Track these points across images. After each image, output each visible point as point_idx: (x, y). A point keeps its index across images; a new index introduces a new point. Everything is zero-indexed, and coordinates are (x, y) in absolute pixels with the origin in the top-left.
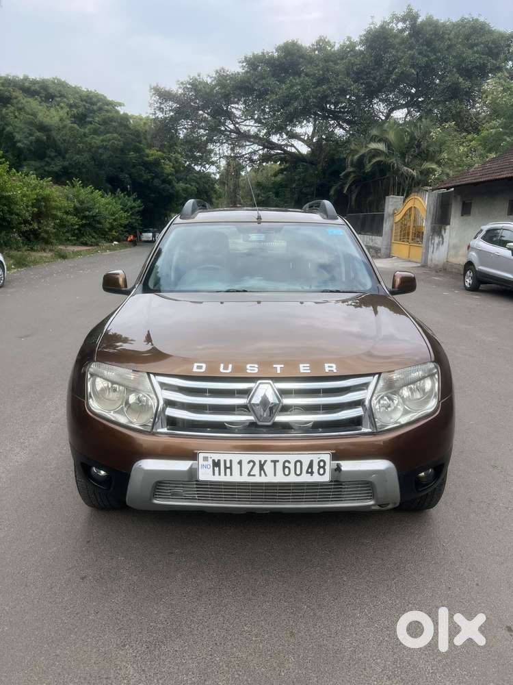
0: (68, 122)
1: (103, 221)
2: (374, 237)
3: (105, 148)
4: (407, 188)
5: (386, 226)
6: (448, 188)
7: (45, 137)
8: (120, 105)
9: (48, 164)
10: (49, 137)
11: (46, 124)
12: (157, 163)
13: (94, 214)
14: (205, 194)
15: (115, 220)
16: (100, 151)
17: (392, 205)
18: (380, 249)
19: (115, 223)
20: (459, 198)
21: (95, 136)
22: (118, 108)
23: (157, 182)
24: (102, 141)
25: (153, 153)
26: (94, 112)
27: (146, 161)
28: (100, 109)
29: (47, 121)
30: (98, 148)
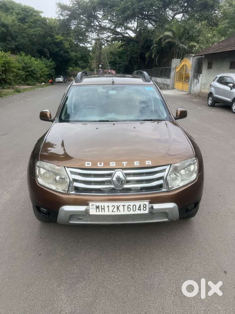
0: (16, 22)
1: (37, 73)
2: (166, 79)
3: (35, 35)
4: (182, 55)
5: (172, 74)
6: (201, 56)
7: (6, 31)
8: (42, 12)
9: (8, 44)
11: (6, 24)
12: (61, 43)
13: (32, 70)
14: (85, 58)
15: (42, 72)
16: (33, 37)
17: (175, 63)
18: (169, 85)
19: (42, 74)
20: (207, 61)
21: (30, 29)
22: (41, 14)
23: (62, 52)
24: (34, 31)
25: (59, 38)
26: (28, 16)
27: (56, 42)
28: (32, 14)
29: (6, 22)
30: (32, 35)
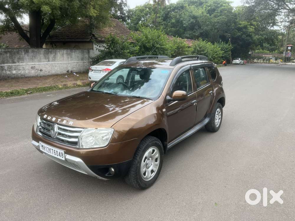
0: (205, 14)
1: (209, 55)
3: (218, 23)
7: (195, 21)
8: (231, 2)
9: (195, 32)
10: (196, 21)
11: (196, 15)
12: (245, 27)
14: (271, 41)
15: (217, 55)
16: (216, 24)
19: (216, 56)
21: (215, 18)
22: (230, 4)
23: (244, 36)
24: (218, 20)
25: (243, 23)
26: (218, 7)
27: (240, 27)
28: (222, 6)
29: (196, 14)
30: (215, 23)
